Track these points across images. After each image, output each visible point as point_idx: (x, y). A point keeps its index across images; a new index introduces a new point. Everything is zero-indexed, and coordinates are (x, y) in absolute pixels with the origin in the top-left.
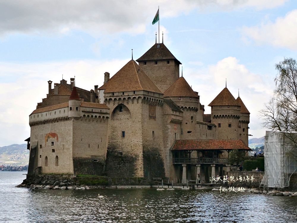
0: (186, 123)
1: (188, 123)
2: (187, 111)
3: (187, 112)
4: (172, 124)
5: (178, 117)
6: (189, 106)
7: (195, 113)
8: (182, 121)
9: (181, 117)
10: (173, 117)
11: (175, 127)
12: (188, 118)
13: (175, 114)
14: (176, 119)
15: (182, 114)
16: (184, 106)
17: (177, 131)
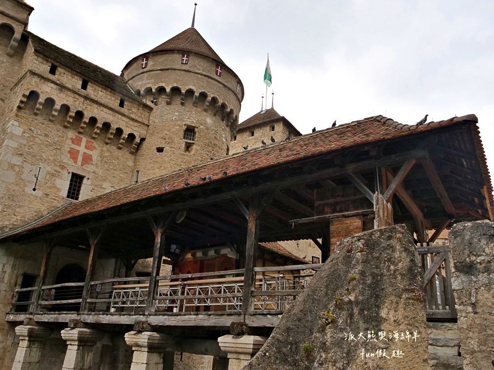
0: (160, 150)
1: (167, 148)
2: (168, 103)
3: (168, 107)
4: (51, 125)
5: (110, 112)
6: (175, 85)
7: (209, 121)
8: (143, 140)
9: (131, 122)
10: (46, 90)
11: (82, 149)
12: (168, 131)
13: (70, 86)
14: (85, 113)
15: (148, 114)
16: (154, 83)
17: (100, 172)
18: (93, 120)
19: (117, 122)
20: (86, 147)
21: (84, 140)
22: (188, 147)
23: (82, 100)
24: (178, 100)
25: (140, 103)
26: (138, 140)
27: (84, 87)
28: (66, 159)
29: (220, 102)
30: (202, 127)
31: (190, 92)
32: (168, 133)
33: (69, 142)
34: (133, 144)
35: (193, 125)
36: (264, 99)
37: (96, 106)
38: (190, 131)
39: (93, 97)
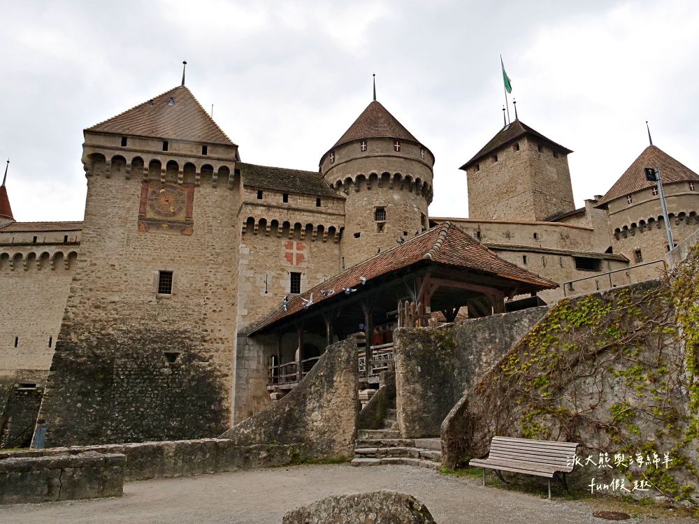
0: (357, 235)
1: (362, 233)
3: (358, 195)
4: (268, 239)
5: (310, 214)
6: (359, 173)
7: (396, 197)
8: (342, 229)
9: (329, 217)
10: (258, 213)
11: (294, 251)
12: (361, 216)
13: (274, 204)
14: (290, 221)
15: (342, 206)
16: (343, 176)
17: (312, 266)
18: (298, 225)
19: (316, 220)
20: (298, 249)
21: (295, 243)
22: (381, 227)
23: (286, 211)
24: (364, 186)
25: (334, 198)
26: (338, 231)
27: (285, 200)
28: (284, 263)
29: (404, 176)
30: (390, 205)
31: (374, 176)
32: (361, 218)
33: (284, 248)
34: (335, 235)
35: (382, 205)
36: (506, 111)
37: (297, 213)
38: (380, 212)
39: (293, 206)
